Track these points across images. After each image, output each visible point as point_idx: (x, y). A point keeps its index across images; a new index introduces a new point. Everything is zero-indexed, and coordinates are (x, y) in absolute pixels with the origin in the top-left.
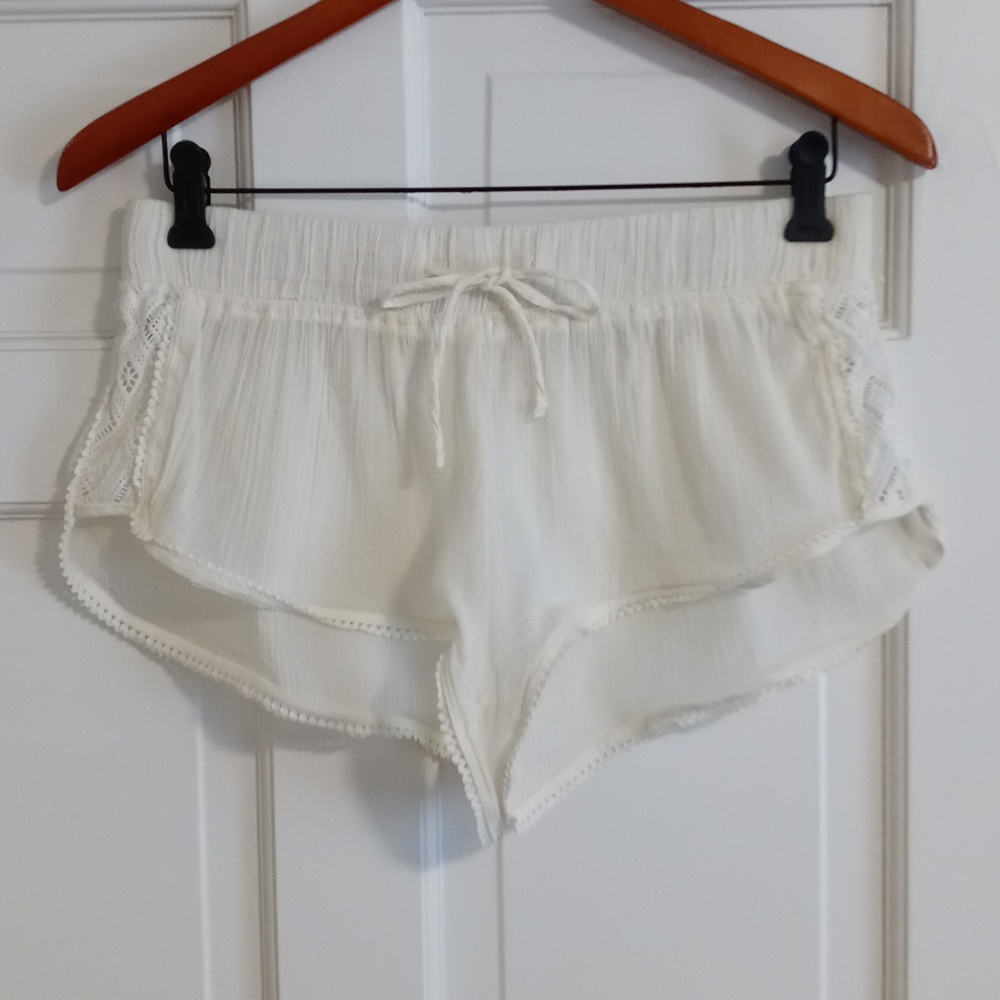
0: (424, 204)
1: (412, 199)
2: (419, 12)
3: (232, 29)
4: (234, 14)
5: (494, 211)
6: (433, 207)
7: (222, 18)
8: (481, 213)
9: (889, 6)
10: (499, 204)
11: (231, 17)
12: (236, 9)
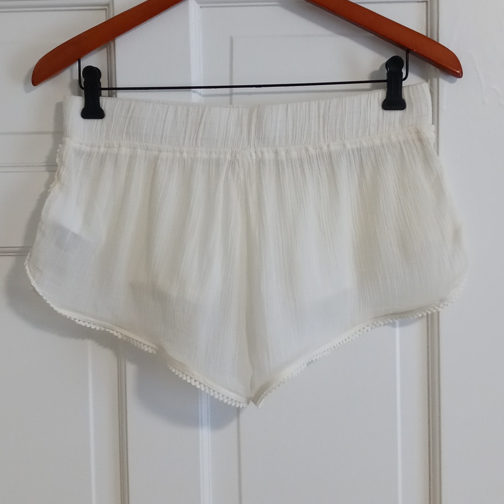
0: (200, 94)
1: (194, 92)
2: (197, 6)
3: (106, 14)
4: (107, 7)
5: (234, 97)
6: (204, 96)
7: (101, 9)
8: (228, 98)
9: (427, 2)
10: (237, 94)
11: (106, 9)
12: (108, 5)
